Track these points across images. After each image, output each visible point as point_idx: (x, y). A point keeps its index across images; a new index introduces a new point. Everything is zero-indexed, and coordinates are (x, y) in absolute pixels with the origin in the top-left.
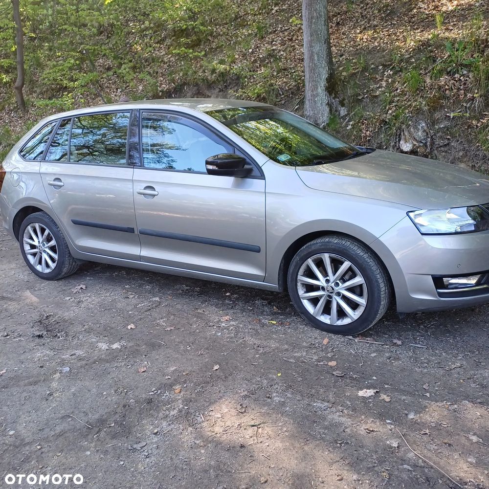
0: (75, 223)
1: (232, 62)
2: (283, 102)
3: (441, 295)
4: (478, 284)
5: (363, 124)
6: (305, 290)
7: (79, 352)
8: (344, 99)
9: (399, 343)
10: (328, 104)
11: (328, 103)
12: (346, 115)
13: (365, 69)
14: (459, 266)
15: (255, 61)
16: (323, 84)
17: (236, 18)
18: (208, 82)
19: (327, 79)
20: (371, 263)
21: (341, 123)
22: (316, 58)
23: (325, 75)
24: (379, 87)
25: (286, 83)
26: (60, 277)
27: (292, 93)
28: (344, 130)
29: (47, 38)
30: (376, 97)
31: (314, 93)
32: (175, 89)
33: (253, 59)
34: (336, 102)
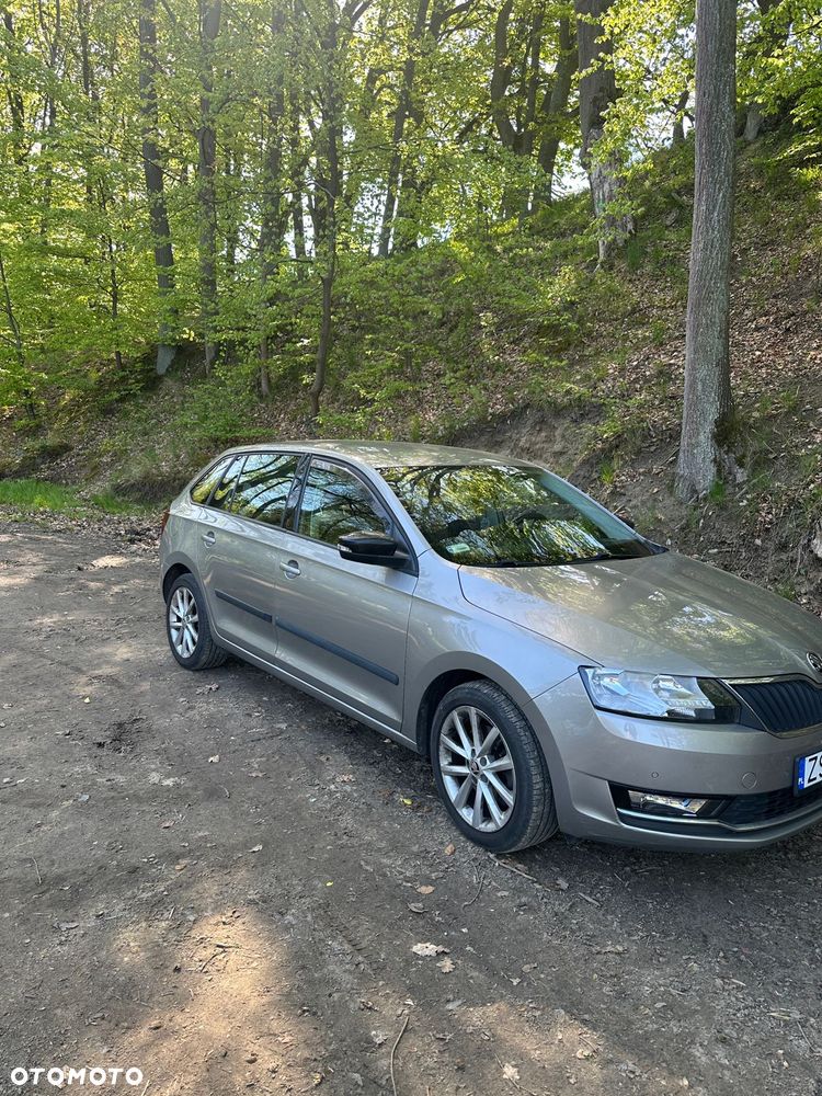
0: (219, 595)
1: (599, 380)
2: (653, 449)
3: (623, 818)
4: (700, 815)
5: (765, 501)
6: (450, 760)
7: (121, 779)
8: (744, 456)
9: (564, 885)
10: (715, 461)
11: (715, 459)
12: (744, 482)
13: (794, 410)
14: (655, 775)
15: (636, 381)
16: (708, 428)
17: (634, 311)
18: (555, 407)
19: (716, 422)
20: (525, 738)
21: (735, 494)
22: (700, 387)
23: (713, 413)
24: (809, 443)
25: (665, 419)
26: (197, 667)
27: (671, 437)
28: (734, 507)
29: (372, 328)
30: (798, 458)
31: (693, 441)
32: (513, 412)
33: (634, 376)
34: (729, 459)
